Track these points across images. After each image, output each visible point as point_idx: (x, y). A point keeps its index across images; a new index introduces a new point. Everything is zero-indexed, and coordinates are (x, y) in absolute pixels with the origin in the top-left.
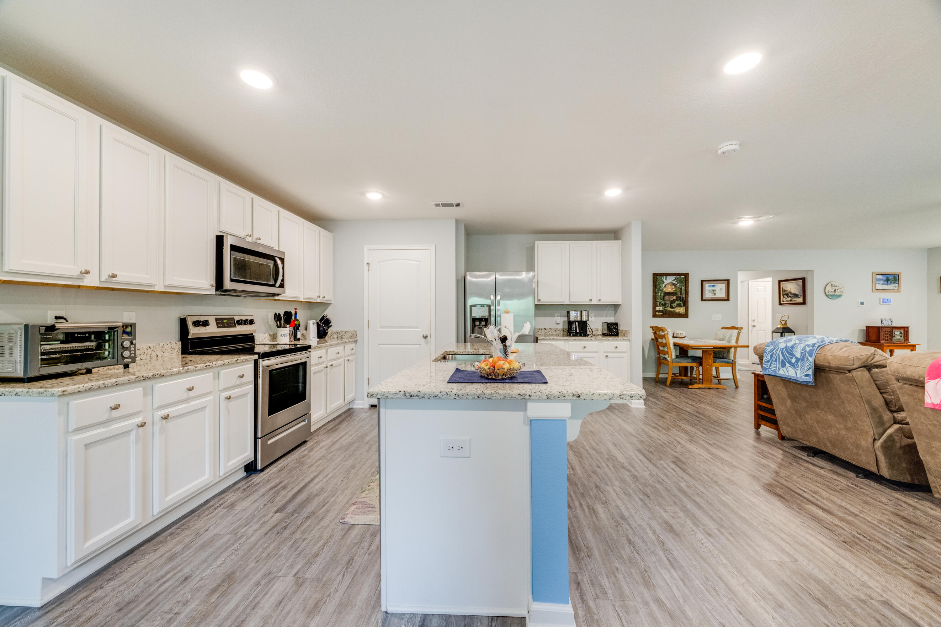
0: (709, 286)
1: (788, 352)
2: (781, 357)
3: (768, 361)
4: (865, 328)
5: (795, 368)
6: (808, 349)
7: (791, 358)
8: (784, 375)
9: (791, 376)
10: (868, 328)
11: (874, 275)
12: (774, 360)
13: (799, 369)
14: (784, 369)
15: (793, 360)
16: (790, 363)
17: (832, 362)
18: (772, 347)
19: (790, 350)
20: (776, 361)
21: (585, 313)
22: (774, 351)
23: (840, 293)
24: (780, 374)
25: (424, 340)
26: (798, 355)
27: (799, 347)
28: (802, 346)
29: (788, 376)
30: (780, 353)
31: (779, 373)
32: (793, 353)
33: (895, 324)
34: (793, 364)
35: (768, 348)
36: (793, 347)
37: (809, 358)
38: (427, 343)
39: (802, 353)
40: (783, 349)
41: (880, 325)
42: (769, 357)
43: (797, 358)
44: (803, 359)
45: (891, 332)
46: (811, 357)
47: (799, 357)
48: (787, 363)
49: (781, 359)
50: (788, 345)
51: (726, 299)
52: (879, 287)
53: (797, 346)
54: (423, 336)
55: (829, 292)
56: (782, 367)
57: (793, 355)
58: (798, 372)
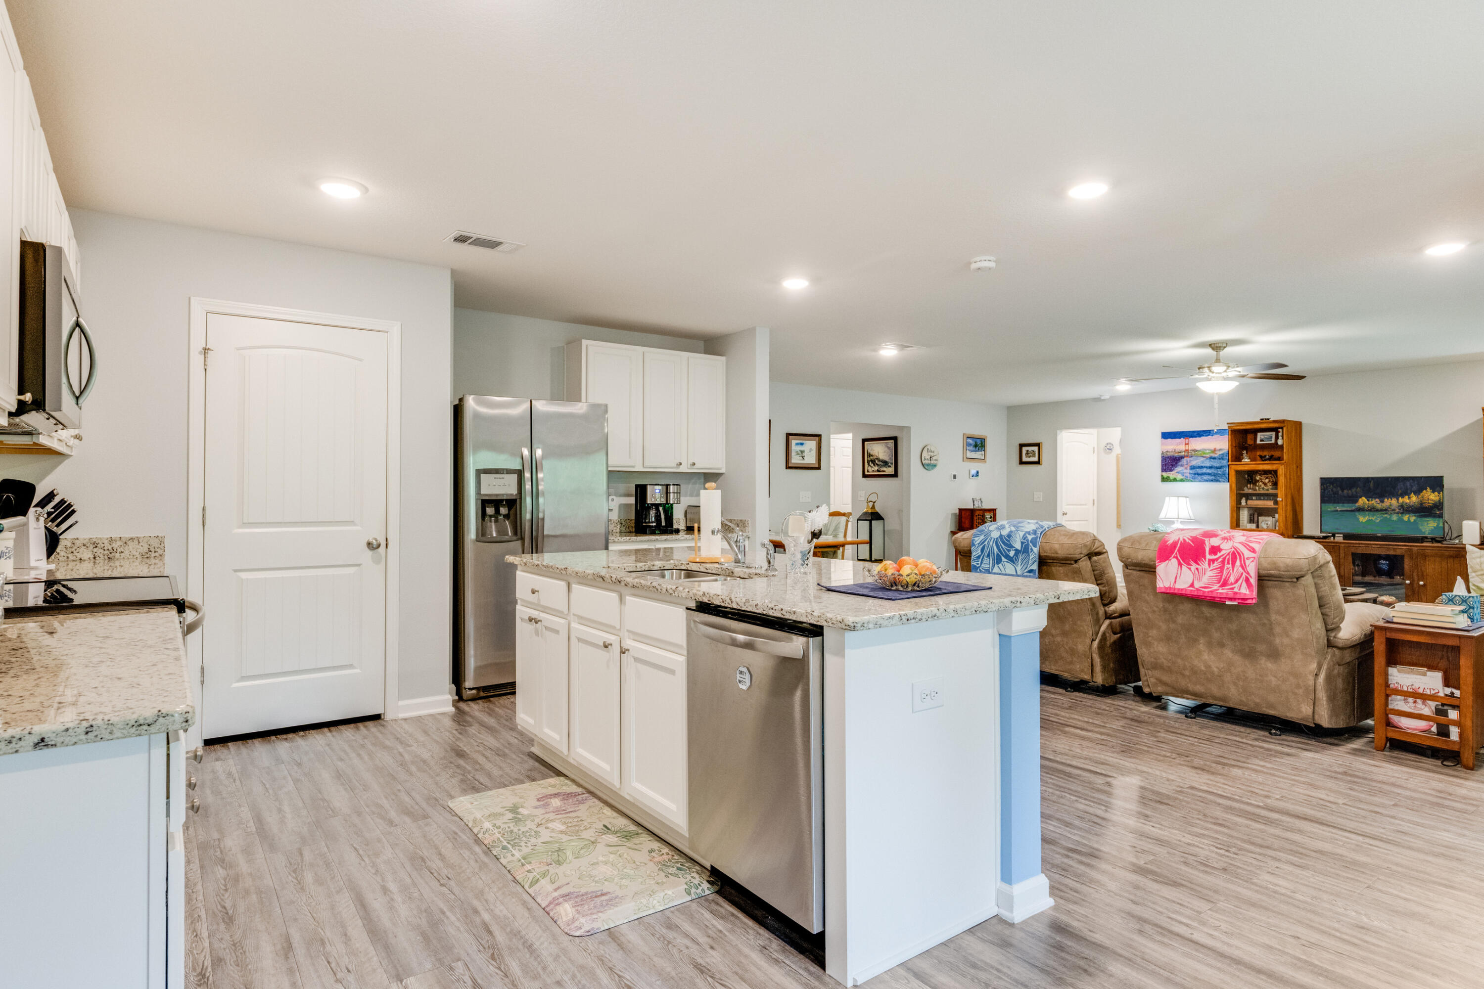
0: (797, 444)
1: (1004, 543)
2: (996, 550)
3: (979, 557)
4: (957, 512)
5: (1014, 562)
6: (1030, 537)
7: (1009, 551)
9: (1009, 574)
10: (961, 510)
11: (965, 438)
12: (986, 555)
13: (1020, 564)
14: (1000, 565)
15: (1012, 553)
16: (1007, 557)
17: (1059, 552)
18: (982, 537)
19: (1007, 540)
20: (988, 556)
21: (674, 489)
22: (986, 543)
23: (935, 462)
25: (369, 553)
26: (1018, 546)
27: (1017, 536)
28: (1022, 534)
30: (994, 545)
31: (993, 570)
32: (1011, 544)
33: (985, 507)
34: (1012, 558)
35: (976, 539)
36: (1009, 536)
37: (1033, 548)
38: (377, 561)
39: (1022, 543)
40: (997, 539)
41: (972, 507)
42: (979, 551)
43: (1016, 550)
44: (1025, 550)
45: (983, 516)
46: (1035, 547)
47: (1019, 548)
48: (1003, 558)
49: (995, 553)
50: (1003, 534)
51: (817, 466)
52: (970, 454)
53: (1015, 534)
54: (369, 544)
55: (925, 459)
56: (998, 563)
57: (1011, 546)
58: (1019, 568)
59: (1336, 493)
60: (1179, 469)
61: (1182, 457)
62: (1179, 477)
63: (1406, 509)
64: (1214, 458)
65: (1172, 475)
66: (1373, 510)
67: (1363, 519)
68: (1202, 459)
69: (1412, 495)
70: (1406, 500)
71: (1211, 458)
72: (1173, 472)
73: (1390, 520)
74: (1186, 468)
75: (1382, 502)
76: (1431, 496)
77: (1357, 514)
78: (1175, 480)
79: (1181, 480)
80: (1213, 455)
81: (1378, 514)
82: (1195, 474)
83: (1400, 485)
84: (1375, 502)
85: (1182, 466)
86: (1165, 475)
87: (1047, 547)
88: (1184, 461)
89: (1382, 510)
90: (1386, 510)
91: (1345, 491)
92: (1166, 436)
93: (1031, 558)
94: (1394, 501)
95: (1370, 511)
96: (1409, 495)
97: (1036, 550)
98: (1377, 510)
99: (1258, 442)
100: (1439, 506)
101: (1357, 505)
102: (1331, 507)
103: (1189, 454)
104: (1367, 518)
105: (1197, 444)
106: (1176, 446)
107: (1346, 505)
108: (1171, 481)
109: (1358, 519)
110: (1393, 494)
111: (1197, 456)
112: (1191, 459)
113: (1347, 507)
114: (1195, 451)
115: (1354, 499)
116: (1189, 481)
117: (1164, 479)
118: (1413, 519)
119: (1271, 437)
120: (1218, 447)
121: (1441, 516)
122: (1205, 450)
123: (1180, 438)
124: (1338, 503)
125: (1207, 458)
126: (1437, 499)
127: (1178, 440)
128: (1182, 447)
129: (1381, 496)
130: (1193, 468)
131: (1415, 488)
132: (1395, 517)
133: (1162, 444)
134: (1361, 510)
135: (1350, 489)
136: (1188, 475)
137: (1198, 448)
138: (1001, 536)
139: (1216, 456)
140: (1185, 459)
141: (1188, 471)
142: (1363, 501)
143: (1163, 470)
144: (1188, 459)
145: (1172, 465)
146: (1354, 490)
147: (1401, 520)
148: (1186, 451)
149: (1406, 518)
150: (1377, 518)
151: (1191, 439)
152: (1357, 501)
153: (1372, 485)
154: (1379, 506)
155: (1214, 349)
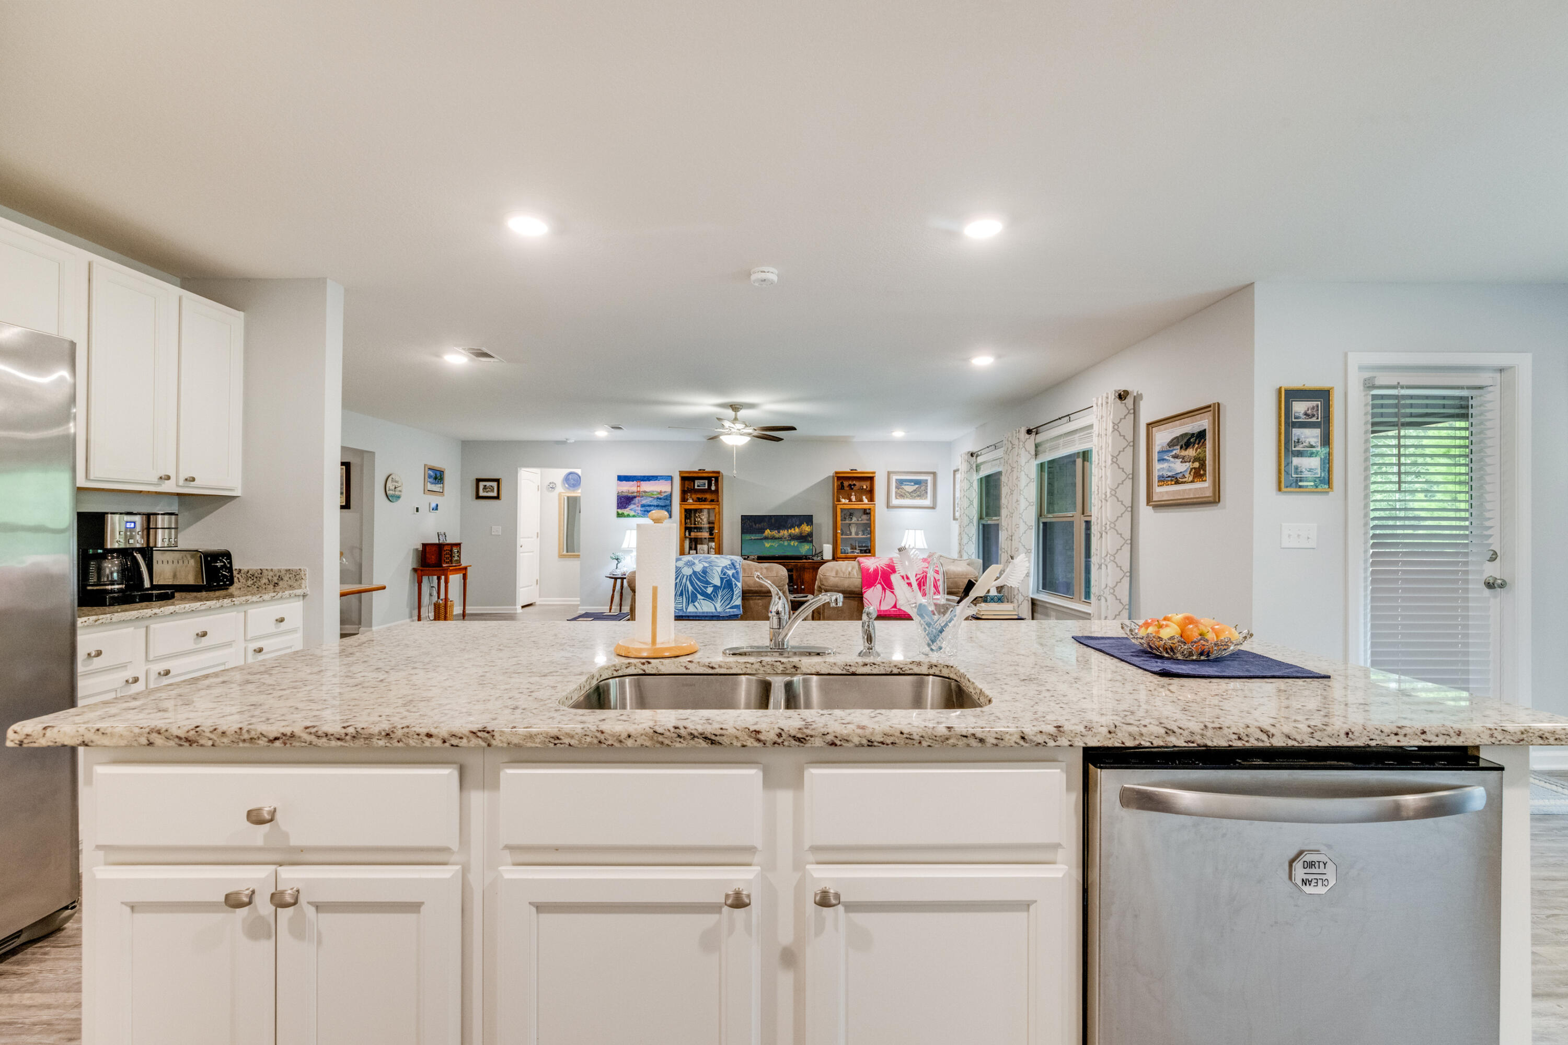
1: (699, 579)
2: (690, 588)
4: (420, 548)
5: (713, 600)
6: (730, 573)
7: (706, 588)
8: (696, 613)
9: (707, 612)
10: (424, 545)
11: (426, 469)
13: (719, 601)
14: (696, 604)
15: (710, 590)
16: (704, 594)
19: (702, 577)
21: (163, 520)
22: (678, 580)
23: (399, 493)
24: (690, 612)
26: (717, 582)
27: (714, 571)
28: (719, 569)
29: (703, 613)
30: (688, 582)
31: (688, 610)
32: (707, 580)
34: (710, 595)
36: (705, 571)
37: (737, 583)
39: (722, 579)
40: (691, 576)
43: (715, 587)
44: (728, 585)
45: (451, 551)
46: (739, 582)
47: (719, 584)
48: (698, 595)
49: (690, 591)
50: (695, 570)
52: (430, 487)
53: (712, 570)
55: (389, 490)
56: (693, 602)
57: (708, 583)
58: (718, 605)
59: (751, 526)
60: (632, 506)
61: (635, 497)
62: (632, 513)
63: (793, 538)
64: (660, 499)
65: (626, 511)
66: (773, 538)
67: (767, 545)
68: (651, 499)
69: (796, 527)
70: (792, 531)
71: (658, 498)
72: (627, 509)
73: (783, 545)
74: (638, 506)
75: (779, 532)
76: (806, 528)
77: (764, 541)
78: (628, 516)
79: (634, 516)
80: (660, 496)
81: (776, 541)
82: (645, 511)
83: (789, 521)
84: (775, 533)
85: (634, 504)
86: (620, 511)
87: (750, 581)
88: (636, 500)
89: (779, 538)
90: (781, 538)
91: (757, 525)
92: (621, 478)
93: (735, 593)
94: (786, 532)
95: (772, 539)
96: (794, 527)
97: (739, 585)
98: (776, 539)
99: (696, 487)
100: (810, 535)
101: (764, 535)
102: (748, 537)
103: (640, 494)
104: (770, 544)
105: (647, 487)
106: (629, 488)
107: (757, 535)
108: (625, 517)
109: (764, 545)
110: (786, 527)
111: (647, 496)
112: (642, 498)
113: (758, 536)
114: (645, 492)
115: (762, 531)
116: (639, 517)
117: (619, 515)
118: (796, 544)
119: (705, 484)
120: (663, 490)
121: (811, 542)
122: (653, 491)
123: (633, 481)
124: (753, 534)
125: (654, 498)
126: (809, 530)
127: (631, 483)
128: (634, 489)
129: (778, 529)
130: (643, 506)
131: (797, 523)
132: (786, 543)
133: (618, 485)
134: (766, 538)
135: (760, 523)
136: (639, 512)
137: (647, 490)
138: (694, 573)
139: (662, 497)
140: (637, 498)
141: (639, 508)
142: (768, 532)
143: (619, 507)
144: (639, 498)
145: (627, 503)
146: (762, 524)
147: (789, 545)
148: (638, 492)
149: (792, 543)
150: (775, 544)
151: (642, 482)
152: (764, 532)
153: (773, 521)
154: (777, 536)
155: (733, 410)
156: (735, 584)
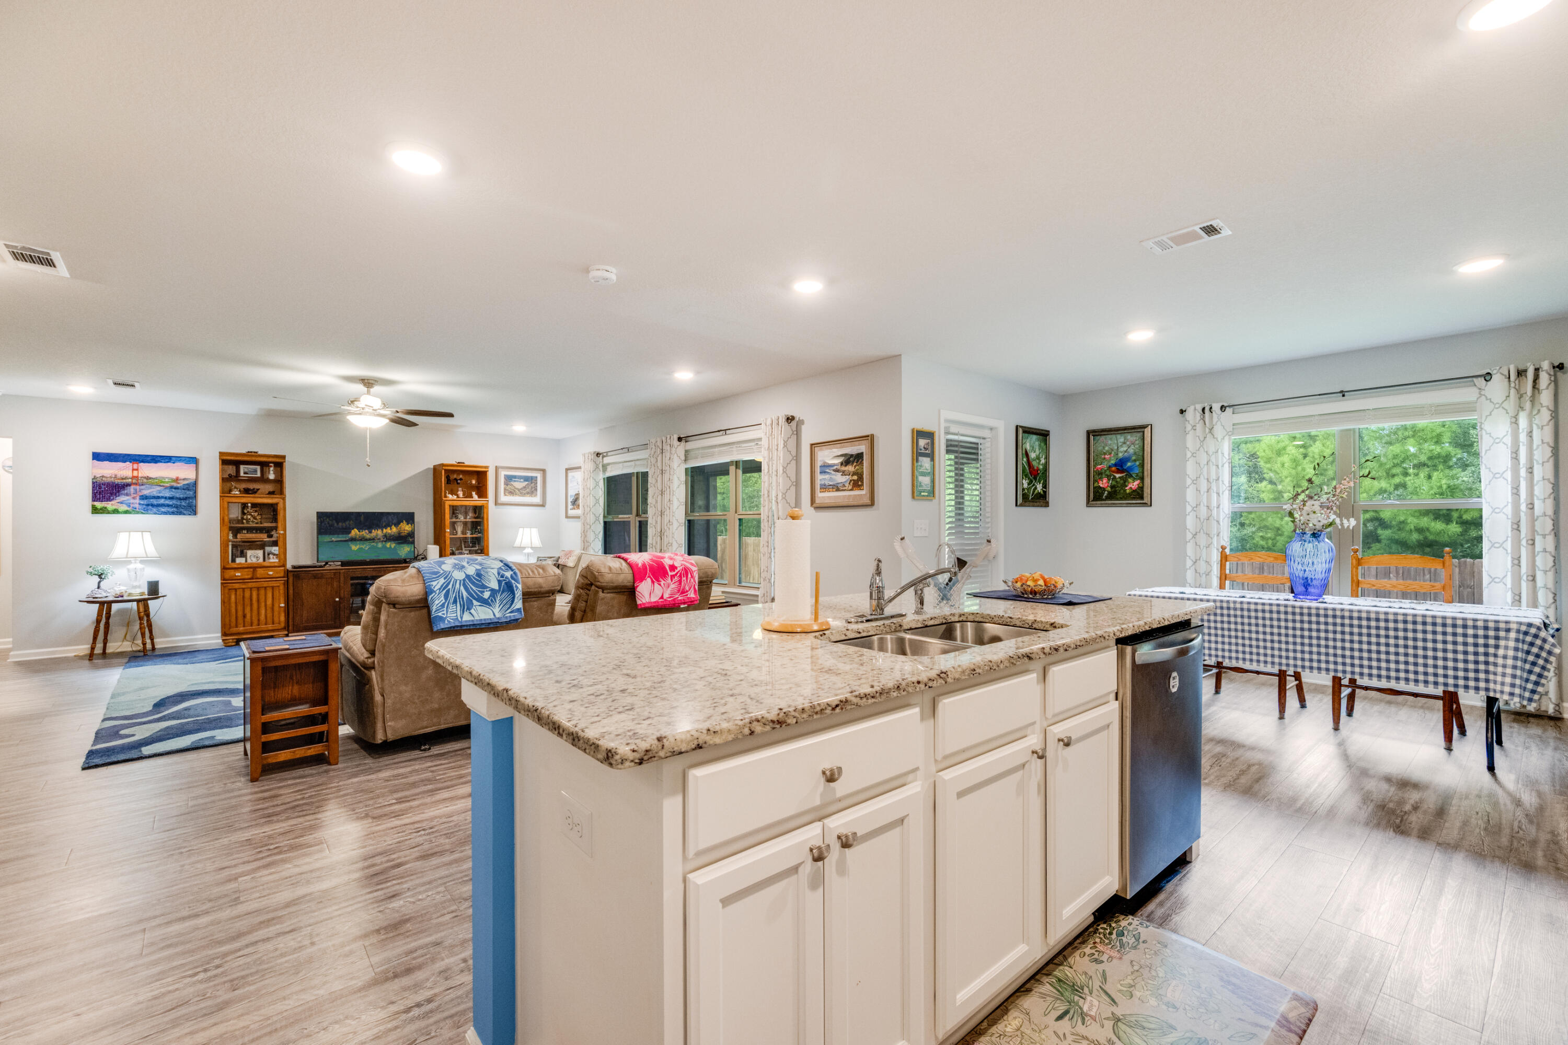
1: (473, 583)
2: (465, 594)
3: (443, 606)
5: (490, 605)
6: (507, 574)
7: (482, 592)
8: (473, 621)
9: (485, 620)
12: (452, 601)
13: (498, 605)
14: (472, 611)
15: (487, 595)
16: (481, 600)
17: (544, 585)
18: (442, 581)
19: (477, 580)
20: (455, 602)
22: (450, 586)
24: (466, 621)
26: (494, 585)
27: (489, 573)
28: (495, 572)
29: (481, 620)
30: (462, 588)
31: (464, 619)
32: (483, 584)
34: (487, 600)
35: (434, 583)
36: (479, 575)
39: (500, 582)
40: (464, 580)
42: (443, 598)
43: (492, 590)
44: (505, 588)
47: (497, 587)
48: (474, 601)
49: (465, 597)
50: (468, 573)
53: (487, 572)
56: (469, 609)
57: (484, 587)
58: (497, 610)
59: (332, 526)
60: (122, 498)
61: (129, 485)
62: (123, 508)
63: (388, 538)
64: (176, 488)
65: (110, 505)
66: (363, 539)
67: (355, 547)
68: (159, 488)
69: (393, 526)
70: (388, 531)
71: (172, 487)
72: (113, 502)
73: (376, 547)
74: (134, 498)
75: (370, 532)
76: (406, 528)
77: (350, 543)
78: (116, 511)
79: (126, 512)
80: (175, 485)
81: (367, 543)
82: (148, 505)
83: (384, 519)
84: (365, 533)
85: (127, 495)
86: (99, 505)
87: (530, 582)
88: (132, 489)
89: (370, 539)
90: (373, 539)
91: (340, 524)
92: (97, 457)
93: (517, 596)
94: (379, 532)
95: (361, 540)
96: (391, 526)
97: (520, 586)
98: (366, 540)
99: (242, 474)
100: (411, 535)
101: (350, 535)
102: (327, 538)
103: (137, 481)
104: (358, 547)
105: (147, 470)
106: (110, 471)
107: (340, 536)
108: (109, 512)
109: (351, 548)
110: (379, 526)
111: (152, 484)
112: (142, 487)
113: (342, 537)
114: (148, 478)
115: (347, 531)
116: (138, 513)
117: (95, 510)
118: (393, 545)
119: (256, 471)
120: (182, 476)
121: (413, 543)
122: (163, 478)
123: (125, 462)
124: (334, 534)
125: (166, 488)
126: (410, 529)
127: (120, 464)
128: (128, 473)
129: (370, 528)
130: (143, 498)
131: (395, 521)
132: (380, 545)
133: (93, 467)
134: (353, 540)
135: (345, 522)
136: (137, 506)
137: (151, 475)
138: (468, 576)
139: (179, 485)
140: (132, 487)
141: (137, 501)
142: (355, 532)
143: (95, 498)
144: (138, 487)
145: (112, 494)
146: (347, 523)
147: (384, 547)
148: (133, 477)
149: (388, 545)
150: (366, 546)
151: (142, 464)
152: (350, 532)
153: (362, 518)
154: (368, 536)
155: (365, 385)
156: (516, 586)
